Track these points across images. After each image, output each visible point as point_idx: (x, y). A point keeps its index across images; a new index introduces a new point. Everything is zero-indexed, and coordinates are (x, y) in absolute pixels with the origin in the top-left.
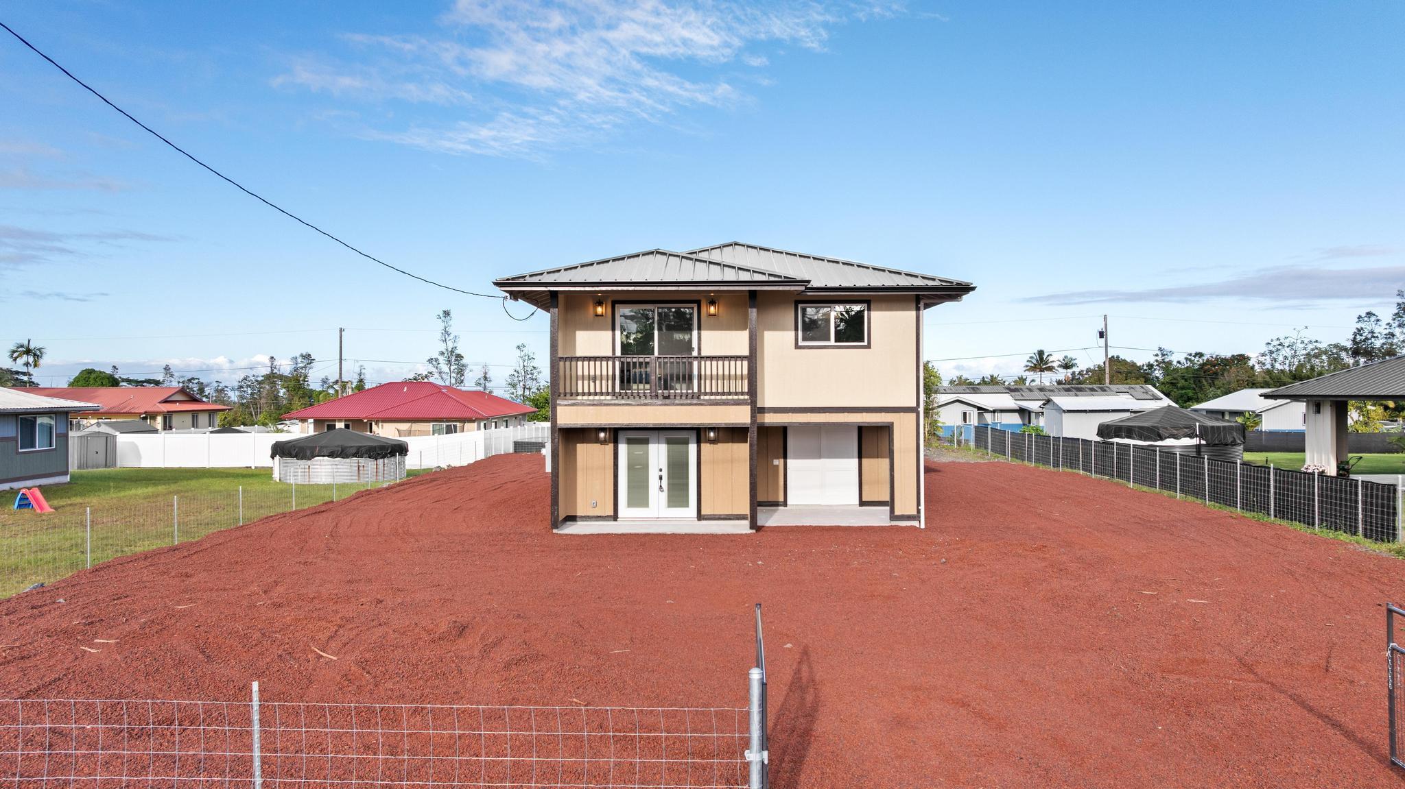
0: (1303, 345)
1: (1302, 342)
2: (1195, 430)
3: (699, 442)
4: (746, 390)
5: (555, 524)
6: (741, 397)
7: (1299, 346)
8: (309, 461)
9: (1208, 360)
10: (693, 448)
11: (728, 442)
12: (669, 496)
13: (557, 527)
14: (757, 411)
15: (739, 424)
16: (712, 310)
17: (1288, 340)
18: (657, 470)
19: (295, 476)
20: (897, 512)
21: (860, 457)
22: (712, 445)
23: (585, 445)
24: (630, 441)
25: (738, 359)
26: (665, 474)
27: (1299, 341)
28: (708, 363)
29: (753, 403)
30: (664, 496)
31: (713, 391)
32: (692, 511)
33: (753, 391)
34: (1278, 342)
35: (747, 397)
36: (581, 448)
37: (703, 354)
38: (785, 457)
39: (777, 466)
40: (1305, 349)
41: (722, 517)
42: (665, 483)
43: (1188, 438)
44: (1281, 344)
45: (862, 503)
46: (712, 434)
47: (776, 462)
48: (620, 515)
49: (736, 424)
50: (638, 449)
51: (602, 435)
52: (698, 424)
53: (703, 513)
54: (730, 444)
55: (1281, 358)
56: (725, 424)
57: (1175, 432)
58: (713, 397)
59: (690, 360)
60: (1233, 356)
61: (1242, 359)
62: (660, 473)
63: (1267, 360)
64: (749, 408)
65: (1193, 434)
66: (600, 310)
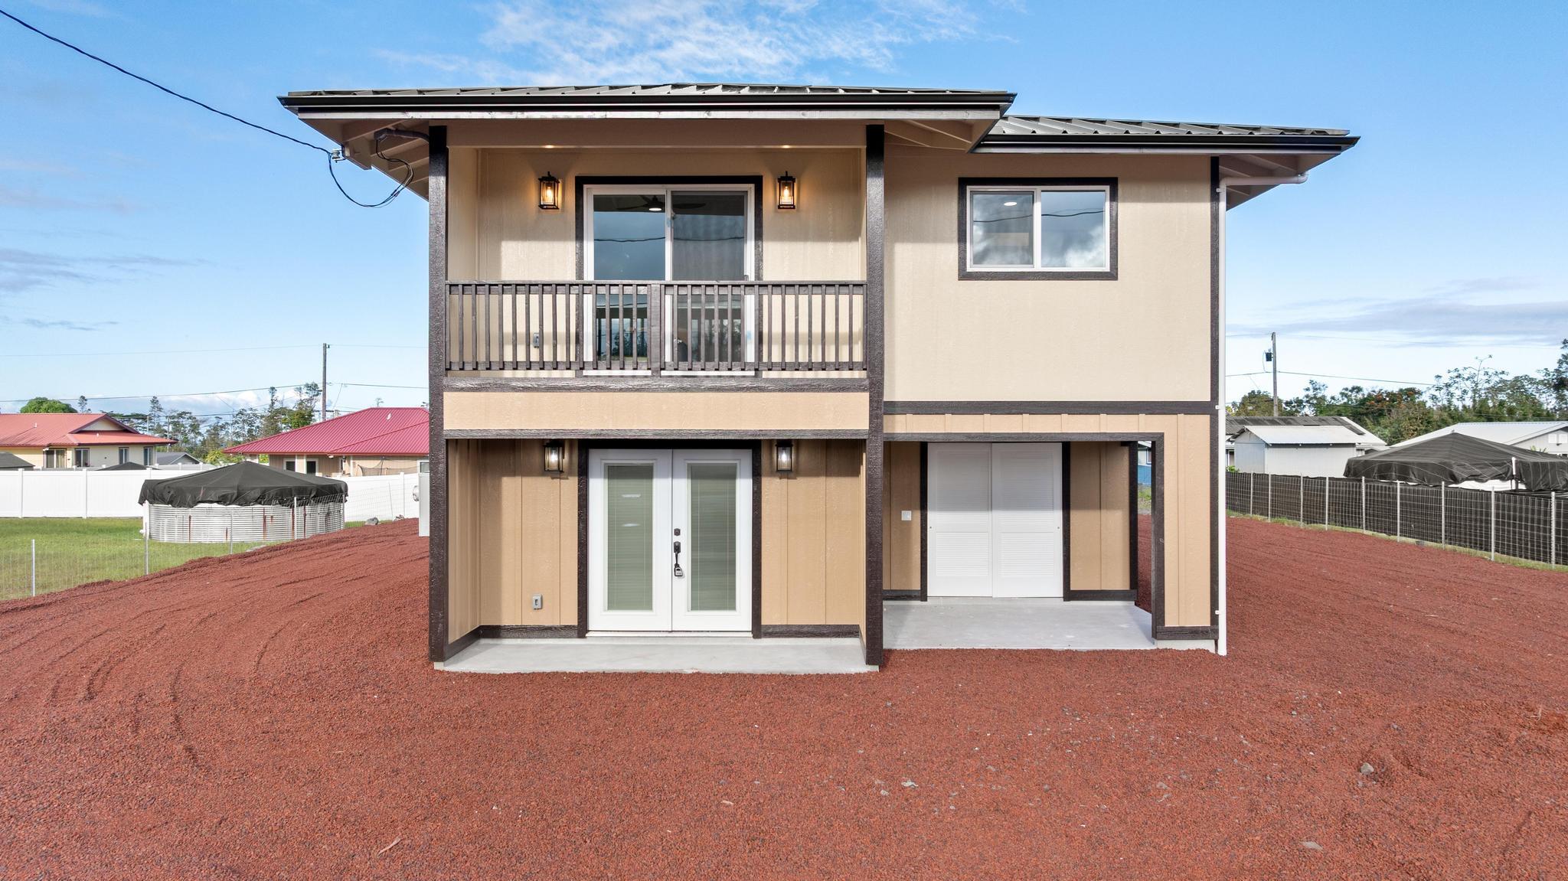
0: (1486, 377)
1: (1486, 373)
2: (1509, 468)
3: (757, 475)
4: (858, 357)
5: (440, 650)
6: (846, 374)
7: (1482, 377)
8: (190, 510)
9: (1369, 395)
10: (744, 487)
11: (817, 475)
12: (694, 586)
13: (441, 658)
14: (881, 408)
15: (845, 432)
16: (786, 197)
17: (1468, 371)
18: (669, 532)
19: (170, 532)
20: (1170, 622)
21: (1066, 507)
22: (785, 480)
23: (518, 479)
24: (614, 473)
25: (844, 289)
26: (685, 540)
27: (1482, 372)
28: (777, 299)
29: (875, 387)
30: (684, 585)
31: (788, 360)
32: (741, 617)
33: (874, 363)
34: (1456, 374)
35: (863, 374)
36: (510, 485)
37: (768, 277)
38: (924, 507)
39: (908, 523)
40: (1488, 381)
41: (805, 629)
42: (685, 559)
43: (1498, 481)
44: (1459, 376)
45: (1070, 595)
46: (784, 458)
47: (907, 516)
48: (593, 623)
49: (837, 431)
50: (630, 490)
51: (553, 458)
52: (754, 433)
53: (765, 621)
54: (822, 479)
55: (1458, 393)
56: (814, 432)
57: (1478, 471)
58: (786, 375)
59: (736, 291)
60: (1401, 390)
61: (1411, 393)
62: (676, 539)
63: (1442, 396)
64: (866, 396)
65: (1506, 474)
66: (549, 195)
